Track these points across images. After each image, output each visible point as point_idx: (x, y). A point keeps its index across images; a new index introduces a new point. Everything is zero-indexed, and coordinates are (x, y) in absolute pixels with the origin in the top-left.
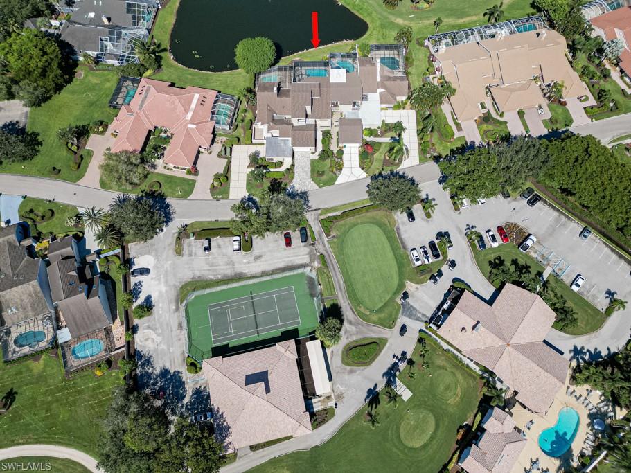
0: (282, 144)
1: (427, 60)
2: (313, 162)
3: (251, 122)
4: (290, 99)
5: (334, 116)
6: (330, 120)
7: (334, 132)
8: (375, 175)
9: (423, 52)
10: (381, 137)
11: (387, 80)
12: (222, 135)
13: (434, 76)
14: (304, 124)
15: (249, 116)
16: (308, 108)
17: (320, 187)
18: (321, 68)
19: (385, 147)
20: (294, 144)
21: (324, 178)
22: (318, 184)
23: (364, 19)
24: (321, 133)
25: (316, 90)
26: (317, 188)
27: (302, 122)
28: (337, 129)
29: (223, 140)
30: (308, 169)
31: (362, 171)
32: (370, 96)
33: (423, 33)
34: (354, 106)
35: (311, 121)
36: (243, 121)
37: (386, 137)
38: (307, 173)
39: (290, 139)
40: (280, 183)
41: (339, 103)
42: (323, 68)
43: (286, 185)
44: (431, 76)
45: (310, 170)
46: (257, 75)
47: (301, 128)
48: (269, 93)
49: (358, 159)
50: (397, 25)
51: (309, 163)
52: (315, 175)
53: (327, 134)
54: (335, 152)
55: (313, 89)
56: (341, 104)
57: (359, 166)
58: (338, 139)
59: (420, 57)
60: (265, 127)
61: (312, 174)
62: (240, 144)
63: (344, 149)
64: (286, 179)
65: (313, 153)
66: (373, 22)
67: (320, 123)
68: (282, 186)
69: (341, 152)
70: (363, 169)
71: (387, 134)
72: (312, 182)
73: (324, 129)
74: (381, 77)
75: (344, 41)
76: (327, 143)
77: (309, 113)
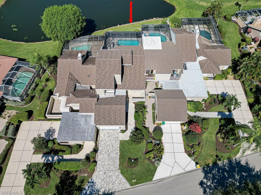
0: (82, 122)
1: (238, 32)
2: (123, 143)
3: (51, 93)
4: (96, 66)
5: (148, 85)
6: (143, 91)
7: (149, 103)
8: (208, 166)
9: (232, 26)
10: (206, 111)
11: (207, 48)
12: (12, 108)
13: (251, 46)
14: (112, 95)
15: (50, 85)
16: (118, 77)
17: (131, 185)
18: (133, 39)
19: (215, 124)
20: (98, 121)
21: (137, 169)
22: (129, 180)
23: (171, 3)
24: (134, 105)
25: (127, 57)
26: (128, 186)
27: (110, 93)
28: (153, 101)
29: (12, 114)
30: (116, 155)
31: (189, 159)
32: (189, 64)
33: (227, 12)
34: (172, 75)
35: (121, 92)
36: (42, 91)
37: (212, 111)
38: (114, 161)
39: (93, 114)
40: (74, 178)
41: (154, 72)
42: (136, 39)
43: (82, 182)
44: (248, 46)
45: (118, 157)
46: (66, 43)
47: (108, 101)
48: (74, 60)
49: (182, 141)
50: (202, 7)
51: (118, 145)
52: (125, 164)
53: (140, 108)
54: (151, 130)
55: (123, 55)
56: (157, 73)
57: (183, 150)
58: (154, 113)
59: (230, 30)
60: (63, 99)
61: (121, 164)
62: (32, 120)
63: (162, 127)
64: (84, 172)
65: (123, 131)
66: (179, 5)
67: (132, 93)
68: (77, 183)
69: (158, 130)
70: (190, 155)
71: (214, 108)
72: (121, 176)
73: (137, 100)
74: (200, 44)
75: (155, 19)
76: (141, 119)
77: (119, 82)
